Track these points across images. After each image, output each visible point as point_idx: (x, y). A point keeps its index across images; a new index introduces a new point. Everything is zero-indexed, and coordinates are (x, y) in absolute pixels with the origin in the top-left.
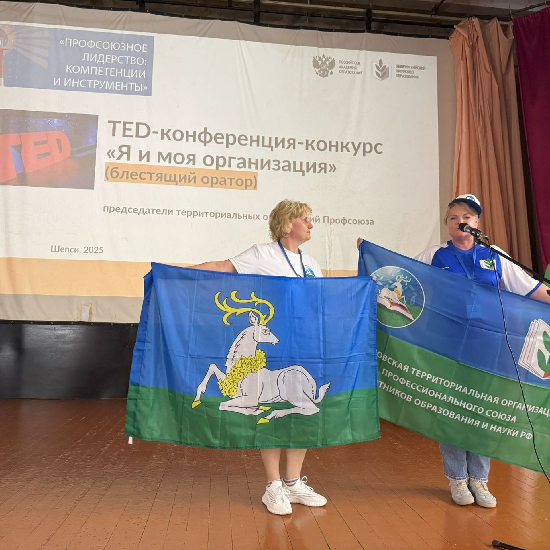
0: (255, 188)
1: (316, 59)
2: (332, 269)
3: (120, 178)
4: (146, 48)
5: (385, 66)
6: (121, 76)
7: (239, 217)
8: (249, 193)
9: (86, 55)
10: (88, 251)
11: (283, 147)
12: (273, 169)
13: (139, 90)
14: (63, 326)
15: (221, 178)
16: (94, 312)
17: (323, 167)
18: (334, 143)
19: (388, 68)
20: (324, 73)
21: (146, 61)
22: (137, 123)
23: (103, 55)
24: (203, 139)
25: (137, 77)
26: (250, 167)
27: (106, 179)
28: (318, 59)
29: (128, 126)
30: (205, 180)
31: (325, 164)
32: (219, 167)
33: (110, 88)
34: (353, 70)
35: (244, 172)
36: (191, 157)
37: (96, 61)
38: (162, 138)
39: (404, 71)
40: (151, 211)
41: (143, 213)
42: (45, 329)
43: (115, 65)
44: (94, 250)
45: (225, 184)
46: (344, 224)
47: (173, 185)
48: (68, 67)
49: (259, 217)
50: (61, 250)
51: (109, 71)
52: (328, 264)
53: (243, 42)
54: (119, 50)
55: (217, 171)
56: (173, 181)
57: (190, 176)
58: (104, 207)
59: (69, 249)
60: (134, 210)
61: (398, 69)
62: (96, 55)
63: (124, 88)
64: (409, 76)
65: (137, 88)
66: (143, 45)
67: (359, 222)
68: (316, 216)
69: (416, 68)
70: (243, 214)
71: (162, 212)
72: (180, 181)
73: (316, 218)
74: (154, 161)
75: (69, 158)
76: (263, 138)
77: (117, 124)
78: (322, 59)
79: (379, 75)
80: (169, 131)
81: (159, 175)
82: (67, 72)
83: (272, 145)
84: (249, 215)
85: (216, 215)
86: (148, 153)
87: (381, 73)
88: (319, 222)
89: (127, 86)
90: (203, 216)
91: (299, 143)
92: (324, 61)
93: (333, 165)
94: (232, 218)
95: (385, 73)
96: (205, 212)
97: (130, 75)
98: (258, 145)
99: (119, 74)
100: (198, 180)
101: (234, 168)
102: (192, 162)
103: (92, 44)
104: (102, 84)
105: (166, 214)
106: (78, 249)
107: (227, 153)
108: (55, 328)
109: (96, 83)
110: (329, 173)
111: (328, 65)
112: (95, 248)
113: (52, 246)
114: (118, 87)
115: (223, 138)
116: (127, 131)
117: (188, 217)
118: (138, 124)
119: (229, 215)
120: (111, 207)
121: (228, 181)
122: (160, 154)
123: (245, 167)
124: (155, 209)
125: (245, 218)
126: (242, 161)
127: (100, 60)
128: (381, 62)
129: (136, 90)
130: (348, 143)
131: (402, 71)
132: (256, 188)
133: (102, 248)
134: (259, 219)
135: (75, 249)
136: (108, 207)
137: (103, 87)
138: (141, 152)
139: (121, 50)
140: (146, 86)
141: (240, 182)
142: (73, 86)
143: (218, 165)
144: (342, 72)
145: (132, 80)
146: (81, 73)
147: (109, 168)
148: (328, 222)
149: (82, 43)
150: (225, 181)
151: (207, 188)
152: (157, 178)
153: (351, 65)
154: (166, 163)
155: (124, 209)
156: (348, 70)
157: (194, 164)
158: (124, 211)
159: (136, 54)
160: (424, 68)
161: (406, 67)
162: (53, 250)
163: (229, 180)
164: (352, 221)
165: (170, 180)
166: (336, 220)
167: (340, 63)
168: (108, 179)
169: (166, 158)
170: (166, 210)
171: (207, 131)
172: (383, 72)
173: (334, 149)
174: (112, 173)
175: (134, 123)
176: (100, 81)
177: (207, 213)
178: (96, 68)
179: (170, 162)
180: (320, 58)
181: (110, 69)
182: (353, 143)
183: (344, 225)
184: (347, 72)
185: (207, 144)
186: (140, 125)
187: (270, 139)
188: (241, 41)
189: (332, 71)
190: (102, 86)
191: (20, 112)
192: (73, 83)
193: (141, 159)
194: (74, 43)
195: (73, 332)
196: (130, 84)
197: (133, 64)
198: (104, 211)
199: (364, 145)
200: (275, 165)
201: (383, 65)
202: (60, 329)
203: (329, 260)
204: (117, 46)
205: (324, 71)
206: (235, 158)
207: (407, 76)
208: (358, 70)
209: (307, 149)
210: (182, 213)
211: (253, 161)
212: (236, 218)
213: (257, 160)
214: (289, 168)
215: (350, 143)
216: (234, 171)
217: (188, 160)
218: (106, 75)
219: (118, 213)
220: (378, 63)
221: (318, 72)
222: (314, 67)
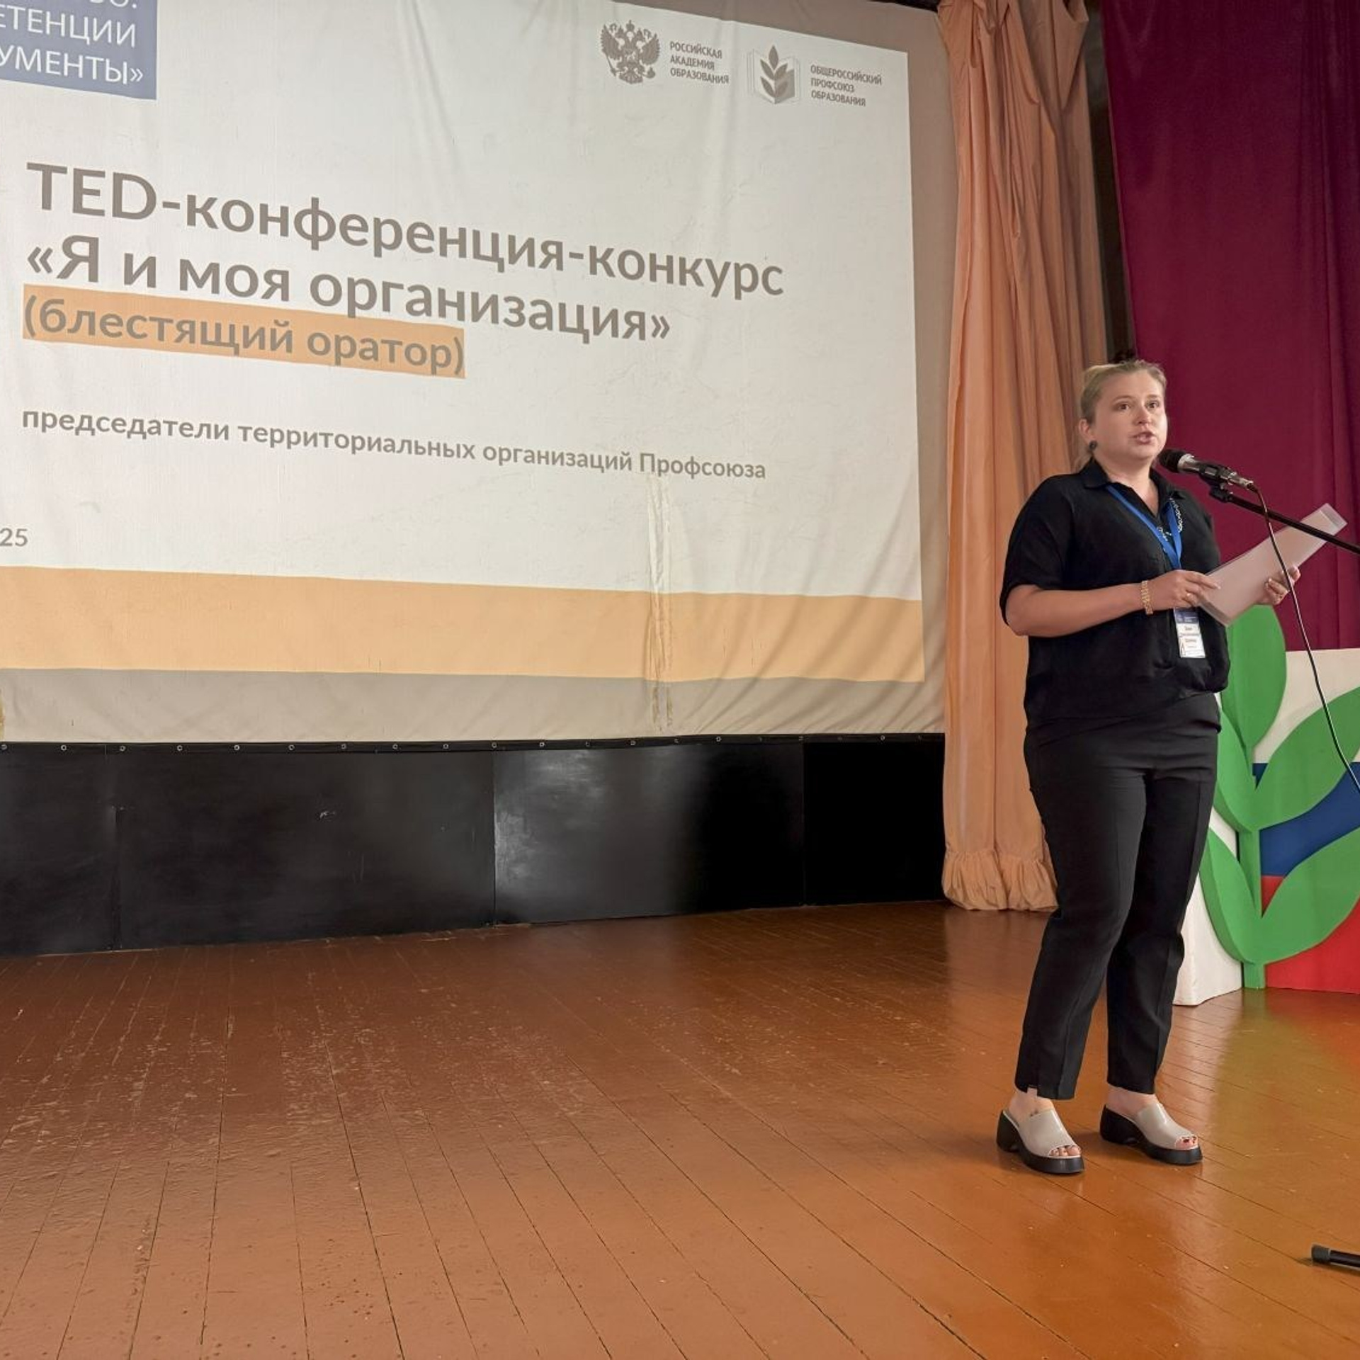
0: (459, 371)
1: (610, 32)
2: (666, 592)
3: (70, 331)
5: (785, 66)
6: (63, 34)
7: (419, 450)
8: (444, 384)
11: (531, 262)
12: (506, 321)
13: (118, 79)
15: (363, 341)
17: (637, 324)
18: (661, 261)
19: (792, 71)
20: (631, 72)
22: (115, 175)
24: (308, 230)
25: (110, 40)
26: (442, 313)
27: (28, 333)
28: (614, 32)
29: (88, 182)
30: (319, 344)
31: (641, 316)
32: (357, 309)
33: (28, 68)
34: (706, 71)
35: (429, 326)
36: (277, 279)
38: (191, 221)
39: (830, 82)
40: (164, 428)
41: (141, 432)
44: (1, 537)
45: (375, 357)
46: (693, 474)
47: (227, 354)
49: (473, 451)
51: (23, 17)
52: (655, 579)
55: (353, 320)
56: (224, 344)
57: (273, 332)
58: (26, 414)
60: (114, 424)
61: (817, 76)
63: (74, 70)
64: (842, 99)
65: (113, 75)
67: (729, 470)
68: (623, 453)
69: (857, 77)
70: (430, 444)
71: (196, 432)
73: (621, 458)
74: (168, 285)
76: (476, 234)
77: (54, 176)
78: (625, 34)
79: (772, 91)
80: (211, 202)
81: (186, 327)
83: (500, 256)
84: (445, 445)
85: (354, 444)
86: (150, 264)
87: (775, 84)
88: (630, 469)
89: (80, 66)
90: (315, 445)
91: (572, 255)
92: (630, 39)
93: (662, 319)
94: (399, 452)
95: (785, 84)
96: (321, 434)
97: (91, 35)
98: (463, 254)
99: (56, 29)
100: (299, 340)
101: (399, 313)
102: (279, 291)
105: (209, 436)
107: (380, 270)
110: (652, 338)
111: (642, 51)
112: (2, 532)
114: (52, 68)
115: (364, 228)
116: (85, 197)
117: (272, 445)
118: (119, 179)
119: (390, 443)
120: (44, 415)
121: (384, 350)
122: (186, 266)
123: (428, 311)
125: (434, 452)
126: (419, 294)
128: (774, 56)
129: (108, 79)
130: (698, 262)
131: (826, 84)
132: (460, 373)
133: (25, 530)
134: (473, 458)
136: (36, 414)
137: (7, 63)
138: (129, 258)
140: (138, 70)
141: (416, 355)
143: (352, 304)
144: (678, 73)
145: (95, 49)
147: (36, 302)
148: (653, 470)
150: (375, 349)
151: (326, 367)
152: (179, 333)
153: (700, 57)
154: (204, 294)
155: (86, 421)
156: (694, 68)
157: (285, 297)
160: (877, 80)
161: (835, 72)
163: (387, 346)
164: (712, 467)
165: (218, 342)
166: (673, 463)
167: (671, 47)
168: (33, 334)
169: (203, 277)
170: (209, 426)
171: (321, 208)
172: (781, 81)
173: (661, 274)
174: (44, 315)
175: (107, 175)
177: (326, 435)
179: (215, 289)
180: (621, 30)
181: (27, 12)
182: (709, 263)
183: (693, 477)
184: (691, 73)
185: (321, 244)
186: (125, 183)
187: (495, 238)
189: (651, 69)
190: (5, 59)
193: (130, 278)
196: (91, 61)
198: (25, 424)
199: (738, 268)
200: (512, 311)
201: (780, 64)
203: (657, 568)
205: (631, 66)
206: (400, 286)
207: (838, 98)
208: (719, 72)
209: (593, 271)
210: (256, 434)
211: (451, 297)
212: (410, 452)
213: (461, 295)
214: (547, 320)
215: (704, 264)
216: (399, 323)
217: (268, 286)
218: (16, 27)
219: (68, 431)
220: (767, 55)
221: (617, 69)
222: (607, 55)
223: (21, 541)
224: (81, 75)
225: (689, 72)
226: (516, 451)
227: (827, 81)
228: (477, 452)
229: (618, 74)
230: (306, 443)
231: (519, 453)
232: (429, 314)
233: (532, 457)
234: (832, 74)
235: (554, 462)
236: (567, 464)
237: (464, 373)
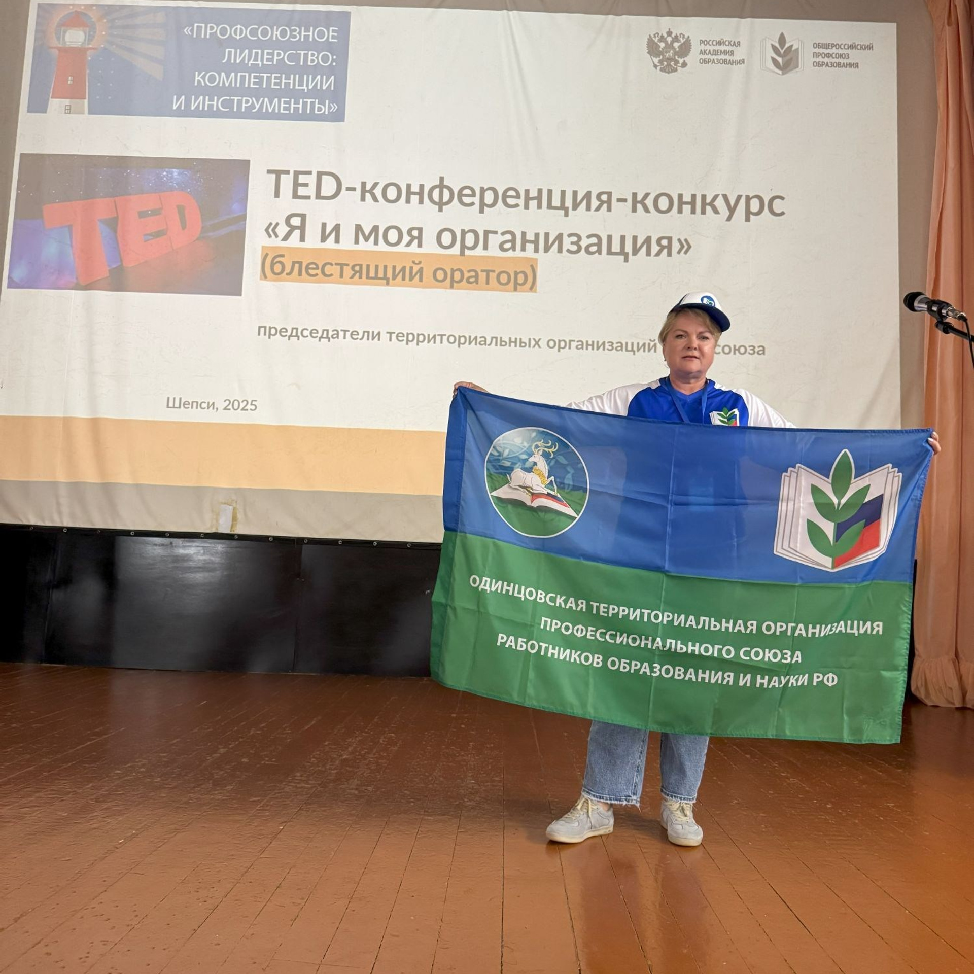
0: (532, 288)
1: (654, 39)
3: (287, 274)
4: (336, 34)
5: (792, 46)
6: (291, 87)
7: (502, 343)
8: (522, 297)
9: (230, 53)
10: (230, 407)
11: (588, 208)
12: (569, 251)
13: (322, 111)
14: (186, 539)
15: (469, 271)
16: (240, 516)
17: (666, 246)
18: (687, 198)
19: (797, 50)
20: (669, 65)
21: (335, 57)
22: (318, 172)
23: (260, 51)
24: (437, 199)
25: (319, 88)
27: (263, 277)
28: (657, 38)
29: (302, 179)
30: (440, 275)
31: (670, 239)
32: (466, 250)
33: (270, 110)
34: (728, 57)
35: (512, 257)
37: (246, 62)
38: (363, 199)
39: (828, 54)
40: (341, 334)
41: (327, 337)
42: (156, 545)
43: (280, 68)
44: (242, 405)
45: (477, 282)
47: (382, 285)
48: (199, 75)
49: (540, 343)
50: (184, 404)
51: (269, 78)
53: (514, 14)
54: (287, 40)
55: (463, 257)
56: (381, 279)
57: (411, 268)
58: (260, 328)
59: (197, 402)
60: (311, 333)
61: (817, 50)
62: (246, 51)
63: (296, 109)
64: (839, 65)
65: (320, 109)
66: (331, 29)
67: (735, 350)
68: (650, 340)
69: (853, 47)
70: (510, 339)
71: (360, 336)
72: (394, 277)
73: (649, 344)
74: (347, 242)
75: (198, 239)
76: (550, 192)
77: (282, 176)
78: (666, 39)
79: (779, 64)
80: (375, 185)
81: (357, 268)
82: (196, 84)
83: (566, 206)
84: (521, 339)
85: (459, 341)
86: (337, 228)
87: (783, 60)
89: (300, 106)
90: (435, 343)
91: (619, 200)
92: (669, 42)
93: (686, 240)
94: (489, 345)
95: (791, 59)
96: (438, 335)
97: (307, 86)
98: (539, 206)
99: (287, 84)
100: (428, 274)
101: (494, 251)
103: (239, 32)
104: (258, 104)
105: (368, 339)
106: (213, 404)
107: (481, 223)
108: (171, 543)
109: (247, 102)
110: (677, 255)
111: (677, 49)
112: (242, 402)
113: (168, 398)
114: (285, 108)
115: (474, 195)
116: (300, 188)
117: (407, 344)
118: (320, 174)
119: (483, 339)
120: (270, 328)
121: (482, 277)
122: (358, 228)
123: (513, 248)
124: (348, 331)
125: (513, 344)
126: (508, 237)
127: (254, 61)
128: (782, 40)
129: (316, 112)
130: (716, 197)
131: (826, 55)
133: (256, 401)
134: (539, 347)
135: (209, 403)
136: (265, 327)
137: (259, 109)
138: (324, 226)
139: (291, 39)
140: (335, 105)
141: (504, 278)
142: (206, 109)
143: (463, 247)
144: (705, 61)
145: (309, 94)
146: (221, 85)
147: (269, 256)
149: (224, 31)
150: (477, 276)
151: (444, 290)
152: (353, 272)
153: (723, 48)
154: (369, 246)
155: (295, 331)
156: (717, 57)
157: (420, 245)
158: (294, 334)
159: (316, 46)
160: (870, 47)
161: (833, 45)
162: (171, 405)
163: (485, 274)
165: (376, 277)
167: (700, 43)
168: (266, 277)
169: (369, 235)
170: (368, 332)
171: (445, 183)
172: (788, 57)
173: (687, 208)
174: (272, 265)
175: (313, 173)
176: (254, 99)
177: (442, 336)
178: (247, 74)
179: (376, 243)
180: (662, 36)
181: (271, 76)
182: (725, 197)
184: (716, 61)
185: (444, 207)
186: (324, 177)
187: (563, 193)
188: (511, 13)
189: (684, 61)
190: (257, 107)
191: (115, 158)
192: (207, 103)
193: (324, 238)
194: (209, 32)
195: (204, 552)
196: (307, 102)
197: (312, 64)
198: (259, 334)
199: (748, 199)
200: (572, 243)
201: (787, 45)
202: (181, 545)
204: (283, 33)
205: (669, 61)
206: (496, 232)
207: (835, 65)
208: (737, 57)
209: (634, 210)
210: (397, 336)
211: (530, 237)
212: (496, 345)
213: (537, 235)
214: (598, 248)
215: (720, 198)
216: (494, 257)
217: (409, 238)
218: (264, 86)
219: (284, 338)
220: (777, 40)
221: (658, 64)
222: (651, 55)
223: (253, 407)
224: (300, 112)
225: (713, 60)
226: (570, 341)
227: (826, 53)
228: (543, 343)
229: (659, 68)
230: (429, 341)
231: (572, 343)
232: (514, 250)
233: (582, 345)
234: (830, 47)
235: (598, 348)
236: (608, 349)
237: (536, 289)
